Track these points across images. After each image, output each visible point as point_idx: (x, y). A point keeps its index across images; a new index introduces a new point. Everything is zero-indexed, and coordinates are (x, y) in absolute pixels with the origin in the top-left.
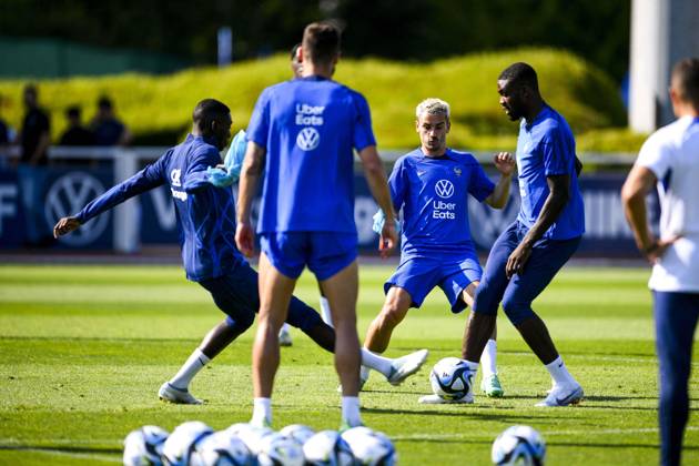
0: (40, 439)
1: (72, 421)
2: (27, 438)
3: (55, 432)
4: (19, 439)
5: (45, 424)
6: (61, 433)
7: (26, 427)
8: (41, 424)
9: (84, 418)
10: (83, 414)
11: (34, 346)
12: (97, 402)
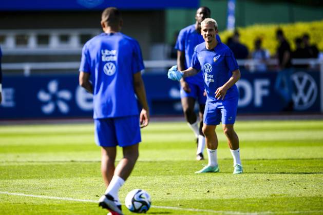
0: (284, 211)
1: (300, 201)
2: (277, 211)
3: (291, 207)
4: (273, 211)
5: (286, 203)
6: (294, 208)
7: (276, 205)
8: (284, 203)
9: (307, 200)
10: (306, 198)
11: (279, 163)
12: (313, 191)
